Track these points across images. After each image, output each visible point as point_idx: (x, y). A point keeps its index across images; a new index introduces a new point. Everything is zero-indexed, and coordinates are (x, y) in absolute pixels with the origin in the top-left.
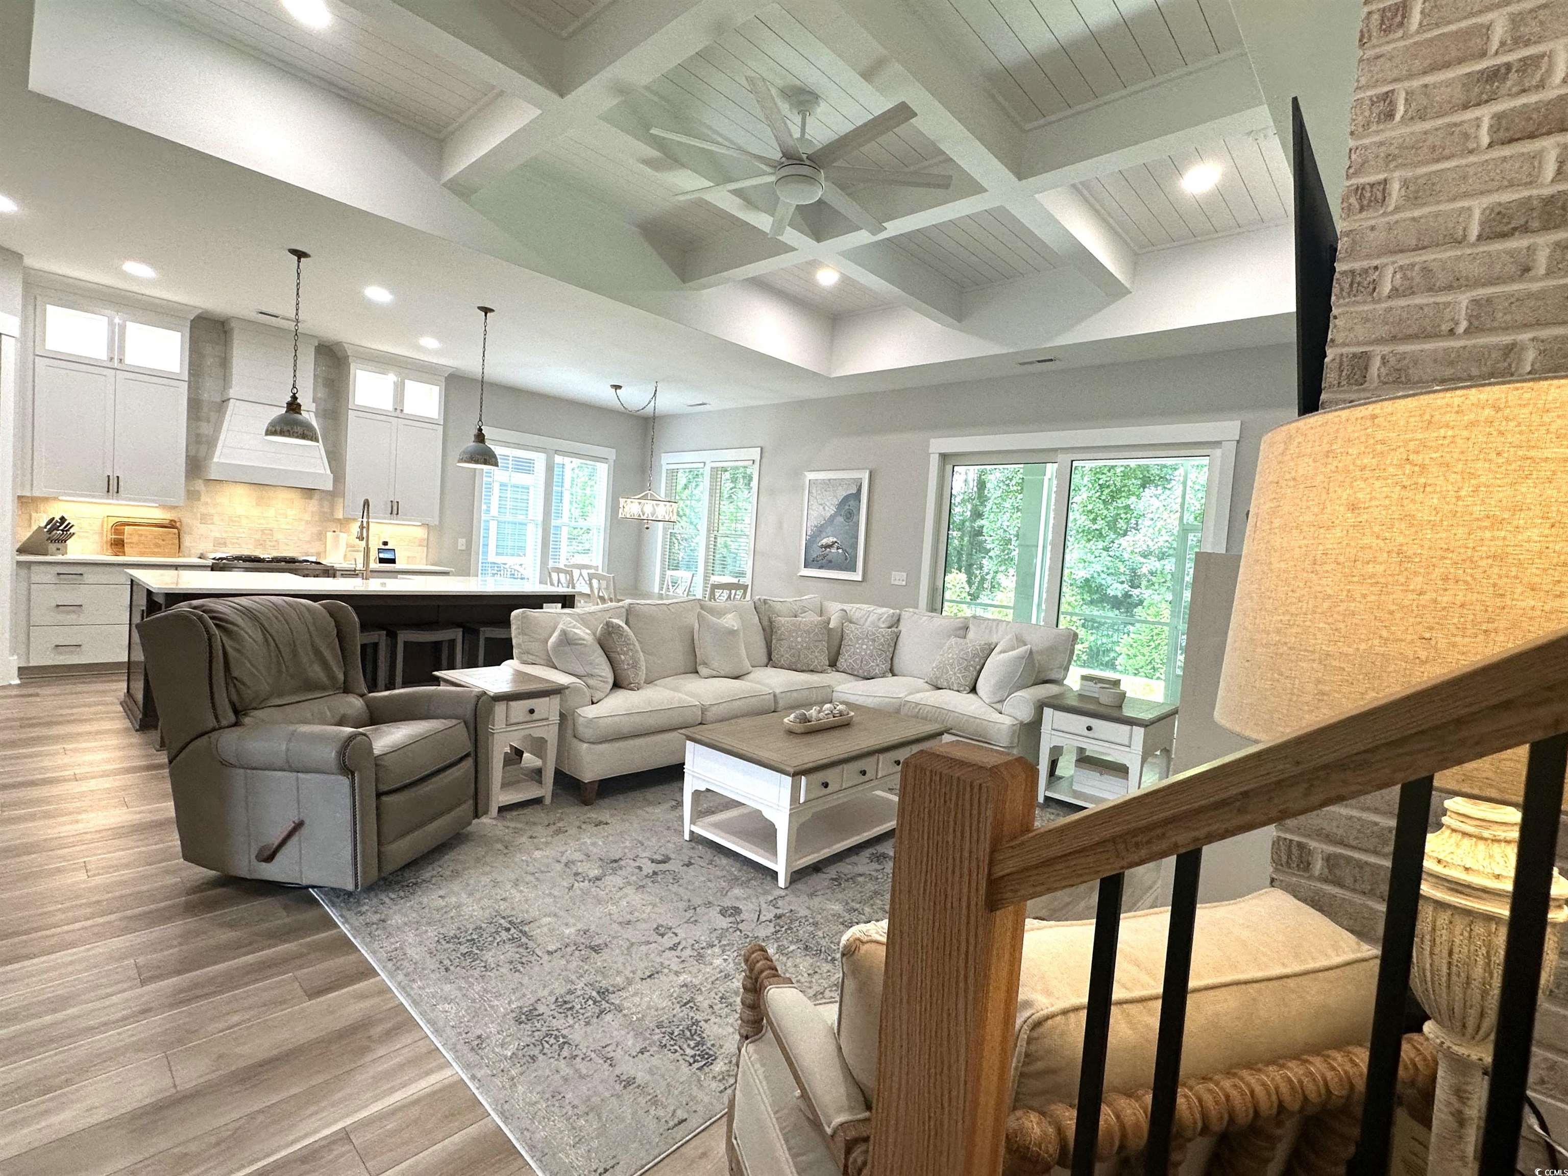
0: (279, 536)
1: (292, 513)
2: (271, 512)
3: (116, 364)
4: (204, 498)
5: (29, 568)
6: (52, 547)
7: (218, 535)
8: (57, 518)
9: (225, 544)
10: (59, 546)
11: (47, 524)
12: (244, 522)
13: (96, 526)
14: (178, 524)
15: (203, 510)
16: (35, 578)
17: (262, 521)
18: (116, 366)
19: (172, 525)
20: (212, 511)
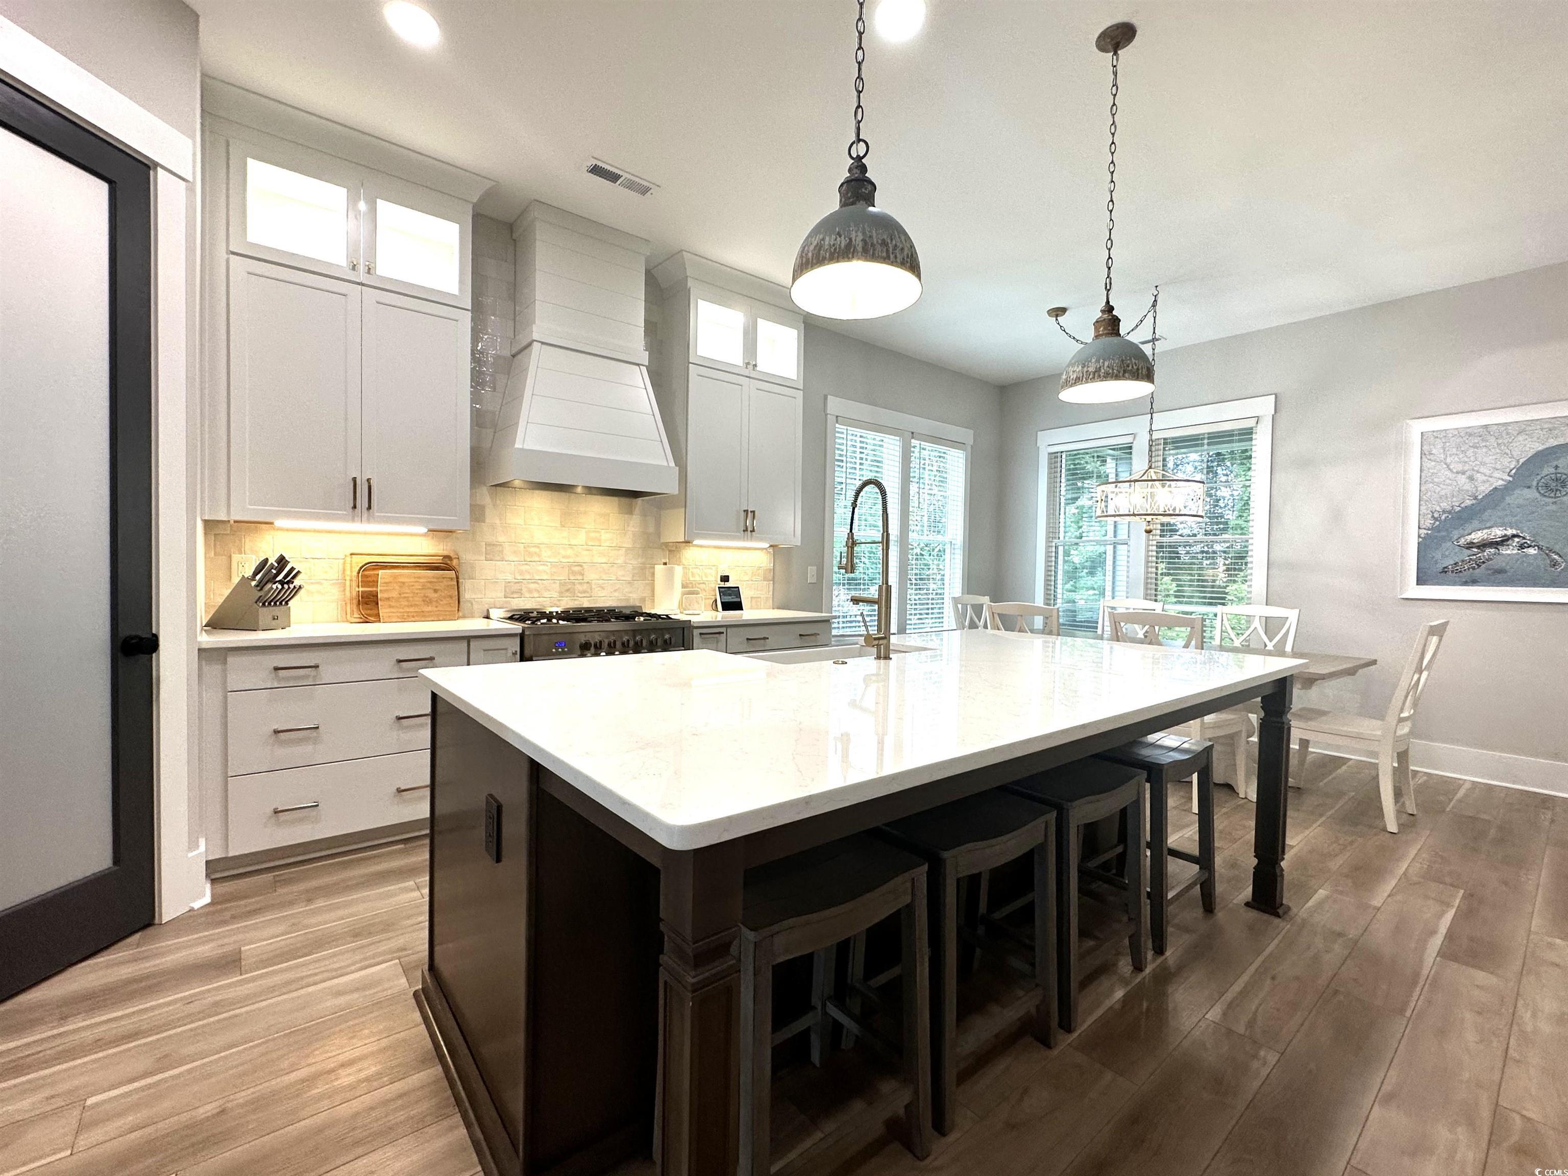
0: (591, 576)
1: (607, 537)
2: (581, 538)
3: (362, 277)
4: (491, 516)
5: (225, 662)
6: (265, 614)
7: (510, 578)
8: (272, 560)
9: (520, 592)
10: (276, 611)
11: (256, 573)
12: (546, 554)
13: (334, 574)
14: (455, 562)
15: (490, 539)
16: (233, 680)
17: (569, 552)
18: (362, 279)
19: (445, 565)
20: (501, 539)
